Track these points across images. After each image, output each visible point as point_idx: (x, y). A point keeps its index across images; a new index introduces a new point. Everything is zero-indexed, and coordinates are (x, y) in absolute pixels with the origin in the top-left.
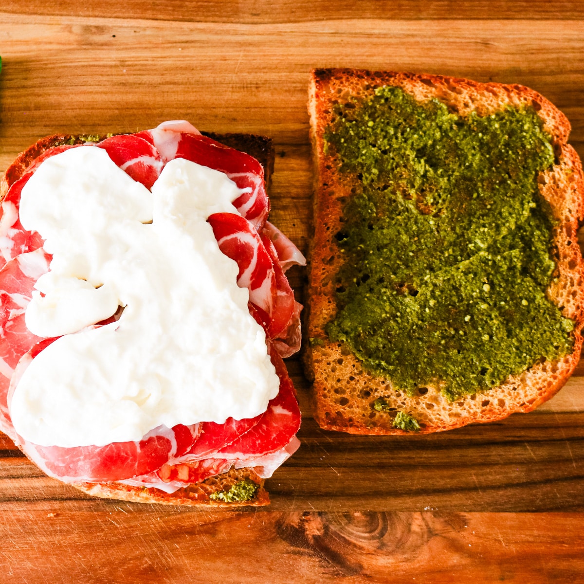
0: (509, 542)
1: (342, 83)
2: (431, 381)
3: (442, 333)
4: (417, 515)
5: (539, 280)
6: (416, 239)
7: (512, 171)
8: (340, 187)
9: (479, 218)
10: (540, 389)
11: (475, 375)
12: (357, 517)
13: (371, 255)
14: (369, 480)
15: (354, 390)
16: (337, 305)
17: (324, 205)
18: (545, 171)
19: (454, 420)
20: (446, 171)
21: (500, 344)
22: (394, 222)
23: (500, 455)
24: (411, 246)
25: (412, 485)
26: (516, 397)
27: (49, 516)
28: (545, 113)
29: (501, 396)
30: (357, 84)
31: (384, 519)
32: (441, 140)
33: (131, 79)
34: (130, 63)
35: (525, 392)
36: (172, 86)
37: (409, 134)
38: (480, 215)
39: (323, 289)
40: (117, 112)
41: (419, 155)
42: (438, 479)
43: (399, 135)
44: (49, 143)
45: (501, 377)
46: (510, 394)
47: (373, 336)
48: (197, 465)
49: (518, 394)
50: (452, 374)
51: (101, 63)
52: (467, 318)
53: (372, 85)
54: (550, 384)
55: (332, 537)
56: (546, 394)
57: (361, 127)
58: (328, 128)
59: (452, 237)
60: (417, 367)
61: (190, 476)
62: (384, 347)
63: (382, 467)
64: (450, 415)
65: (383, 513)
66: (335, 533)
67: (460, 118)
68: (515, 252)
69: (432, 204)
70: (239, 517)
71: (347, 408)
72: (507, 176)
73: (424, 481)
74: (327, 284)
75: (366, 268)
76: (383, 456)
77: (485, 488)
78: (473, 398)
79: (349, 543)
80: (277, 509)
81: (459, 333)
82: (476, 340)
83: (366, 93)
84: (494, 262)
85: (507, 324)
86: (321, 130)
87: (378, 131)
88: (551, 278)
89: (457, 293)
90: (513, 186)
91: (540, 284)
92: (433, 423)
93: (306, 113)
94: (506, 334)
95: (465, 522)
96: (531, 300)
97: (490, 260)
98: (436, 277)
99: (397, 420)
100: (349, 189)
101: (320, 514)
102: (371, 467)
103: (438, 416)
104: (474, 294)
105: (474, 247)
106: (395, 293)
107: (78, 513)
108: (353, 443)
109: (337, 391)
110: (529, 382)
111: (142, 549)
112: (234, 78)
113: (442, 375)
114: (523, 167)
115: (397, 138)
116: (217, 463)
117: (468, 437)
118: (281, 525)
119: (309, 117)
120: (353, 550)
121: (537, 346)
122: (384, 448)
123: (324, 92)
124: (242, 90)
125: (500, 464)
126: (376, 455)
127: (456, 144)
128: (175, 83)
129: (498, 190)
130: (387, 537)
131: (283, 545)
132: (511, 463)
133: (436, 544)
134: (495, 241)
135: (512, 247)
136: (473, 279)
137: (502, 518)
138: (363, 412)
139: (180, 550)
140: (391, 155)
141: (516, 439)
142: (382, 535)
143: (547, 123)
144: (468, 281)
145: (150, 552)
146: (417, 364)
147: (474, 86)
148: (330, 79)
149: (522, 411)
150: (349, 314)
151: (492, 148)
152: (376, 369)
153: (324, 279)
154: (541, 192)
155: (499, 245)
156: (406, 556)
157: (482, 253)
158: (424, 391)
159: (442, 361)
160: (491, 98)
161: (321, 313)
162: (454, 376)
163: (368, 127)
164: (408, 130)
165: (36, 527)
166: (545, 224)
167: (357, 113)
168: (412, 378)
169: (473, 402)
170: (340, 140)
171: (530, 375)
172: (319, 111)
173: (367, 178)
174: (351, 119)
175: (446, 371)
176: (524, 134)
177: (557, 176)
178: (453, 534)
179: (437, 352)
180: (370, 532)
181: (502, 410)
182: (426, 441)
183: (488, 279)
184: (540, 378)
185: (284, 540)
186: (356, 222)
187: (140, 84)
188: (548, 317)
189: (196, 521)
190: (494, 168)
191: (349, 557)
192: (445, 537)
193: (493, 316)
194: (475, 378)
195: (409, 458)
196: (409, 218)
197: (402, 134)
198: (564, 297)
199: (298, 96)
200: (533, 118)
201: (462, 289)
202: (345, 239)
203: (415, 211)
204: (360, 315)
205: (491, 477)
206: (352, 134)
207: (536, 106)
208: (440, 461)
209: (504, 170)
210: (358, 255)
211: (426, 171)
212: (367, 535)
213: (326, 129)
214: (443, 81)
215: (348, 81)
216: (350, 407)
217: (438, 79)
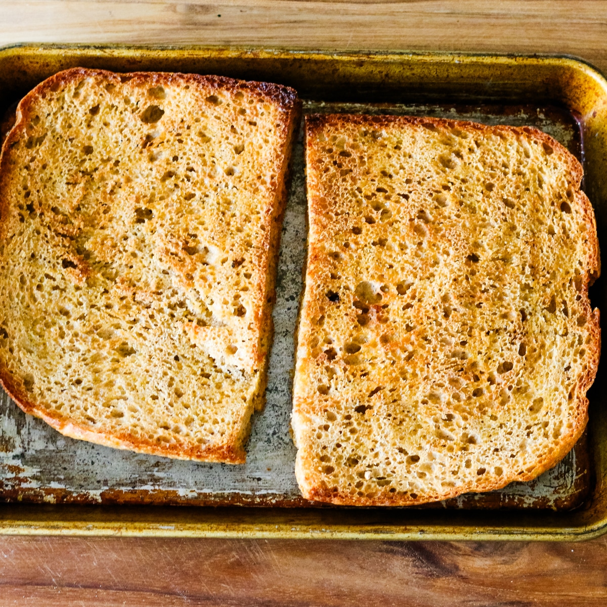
1: (337, 129)
8: (333, 242)
10: (541, 456)
15: (340, 457)
18: (555, 220)
19: (447, 489)
26: (514, 465)
28: (556, 157)
29: (498, 464)
30: (353, 130)
35: (524, 459)
39: (311, 350)
46: (507, 462)
49: (517, 461)
53: (371, 132)
54: (551, 450)
56: (546, 461)
58: (321, 179)
64: (443, 484)
67: (465, 164)
71: (332, 477)
74: (316, 345)
78: (468, 466)
83: (363, 140)
86: (313, 181)
92: (425, 493)
100: (341, 244)
103: (430, 485)
109: (322, 459)
110: (528, 449)
123: (319, 141)
138: (350, 481)
143: (559, 168)
147: (479, 129)
148: (323, 125)
149: (520, 479)
153: (312, 341)
154: (550, 243)
158: (415, 459)
160: (499, 142)
161: (309, 376)
169: (467, 471)
171: (529, 440)
172: (313, 160)
174: (346, 168)
177: (567, 226)
181: (498, 479)
184: (540, 445)
198: (570, 356)
207: (547, 149)
213: (318, 180)
214: (447, 125)
215: (345, 127)
216: (336, 476)
217: (441, 122)
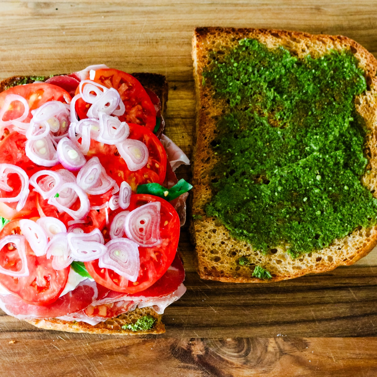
0: (338, 359)
1: (215, 37)
2: (279, 244)
3: (287, 210)
4: (272, 340)
5: (356, 172)
6: (268, 144)
7: (336, 95)
8: (214, 109)
9: (313, 129)
10: (358, 249)
11: (311, 240)
12: (229, 342)
13: (236, 156)
14: (237, 315)
15: (224, 251)
16: (212, 192)
17: (203, 121)
18: (360, 95)
19: (296, 271)
20: (289, 96)
21: (328, 217)
22: (252, 133)
23: (331, 297)
24: (265, 149)
25: (268, 319)
26: (341, 254)
27: (10, 343)
28: (359, 55)
29: (330, 254)
30: (226, 37)
31: (248, 343)
32: (286, 75)
33: (69, 38)
34: (68, 27)
35: (347, 251)
36: (97, 42)
37: (263, 71)
38: (314, 126)
39: (202, 180)
40: (59, 61)
41: (270, 86)
42: (287, 315)
43: (256, 72)
44: (9, 82)
45: (330, 240)
46: (336, 252)
47: (237, 212)
48: (113, 305)
49: (342, 252)
50: (295, 239)
51: (48, 28)
52: (305, 199)
53: (237, 38)
54: (365, 245)
55: (211, 356)
56: (362, 252)
57: (229, 67)
58: (205, 68)
59: (293, 143)
60: (269, 234)
61: (108, 313)
62: (245, 220)
63: (246, 306)
64: (293, 268)
65: (248, 339)
66: (213, 353)
67: (300, 59)
68: (339, 153)
69: (280, 120)
70: (144, 342)
71: (220, 264)
72: (333, 99)
73: (277, 316)
74: (205, 177)
75: (233, 166)
76: (247, 299)
77: (320, 320)
78: (310, 255)
79: (223, 360)
80: (171, 336)
81: (299, 210)
82: (311, 214)
83: (232, 44)
84: (324, 160)
85: (334, 203)
86: (200, 70)
87: (241, 69)
88: (365, 170)
89: (297, 181)
90: (337, 106)
91: (357, 175)
92: (281, 274)
93: (191, 59)
94: (333, 210)
95: (306, 344)
96: (351, 186)
97: (321, 158)
98: (282, 170)
99: (255, 272)
100: (220, 110)
101: (202, 340)
102: (238, 306)
103: (285, 269)
104: (310, 182)
105: (310, 149)
106: (253, 182)
107: (31, 341)
108: (225, 289)
109: (212, 252)
110: (349, 244)
111: (75, 366)
112: (140, 36)
113: (287, 239)
114: (344, 93)
115: (254, 74)
116: (127, 304)
117: (308, 284)
118: (175, 348)
119: (193, 61)
120: (227, 365)
121: (355, 218)
122: (248, 292)
123: (203, 44)
124: (147, 44)
125: (331, 303)
126: (242, 297)
127: (296, 77)
128: (99, 41)
129: (326, 109)
130: (250, 355)
131: (176, 362)
132: (339, 302)
133: (285, 360)
134: (325, 145)
135: (337, 149)
136: (309, 171)
137: (333, 341)
138: (231, 266)
139: (102, 366)
140: (250, 86)
141: (342, 285)
142: (247, 354)
143: (361, 62)
144: (306, 173)
145: (82, 367)
146: (270, 232)
147: (308, 37)
148: (206, 34)
149: (345, 264)
150: (221, 198)
151: (322, 80)
152: (240, 236)
153: (203, 174)
154: (357, 110)
155: (327, 148)
156: (264, 369)
157: (315, 153)
158: (275, 251)
159: (287, 229)
160: (321, 46)
161: (201, 197)
162: (296, 240)
163: (234, 67)
164: (262, 68)
166: (360, 132)
167: (226, 57)
168: (266, 242)
169: (309, 259)
170: (213, 76)
171: (350, 238)
172: (199, 57)
173: (233, 103)
174: (222, 61)
175: (290, 237)
176: (345, 70)
177: (369, 99)
178: (298, 353)
179: (283, 223)
180: (238, 352)
181: (330, 264)
182: (278, 287)
183: (319, 171)
184: (357, 241)
185: (177, 358)
186: (226, 133)
187: (74, 42)
188: (363, 198)
189: (114, 345)
190: (323, 94)
191: (223, 370)
192: (291, 356)
193: (324, 198)
194: (311, 242)
195: (266, 299)
196: (263, 130)
197: (258, 71)
198: (374, 183)
199: (186, 48)
200: (351, 59)
201: (301, 179)
202: (218, 145)
203: (267, 125)
204: (229, 198)
205: (324, 313)
206: (223, 72)
207: (353, 50)
208: (288, 301)
209: (330, 95)
210: (227, 157)
211: (275, 97)
212: (236, 354)
213: (204, 69)
214: (287, 34)
215: (220, 35)
216: (222, 263)
217: (283, 33)
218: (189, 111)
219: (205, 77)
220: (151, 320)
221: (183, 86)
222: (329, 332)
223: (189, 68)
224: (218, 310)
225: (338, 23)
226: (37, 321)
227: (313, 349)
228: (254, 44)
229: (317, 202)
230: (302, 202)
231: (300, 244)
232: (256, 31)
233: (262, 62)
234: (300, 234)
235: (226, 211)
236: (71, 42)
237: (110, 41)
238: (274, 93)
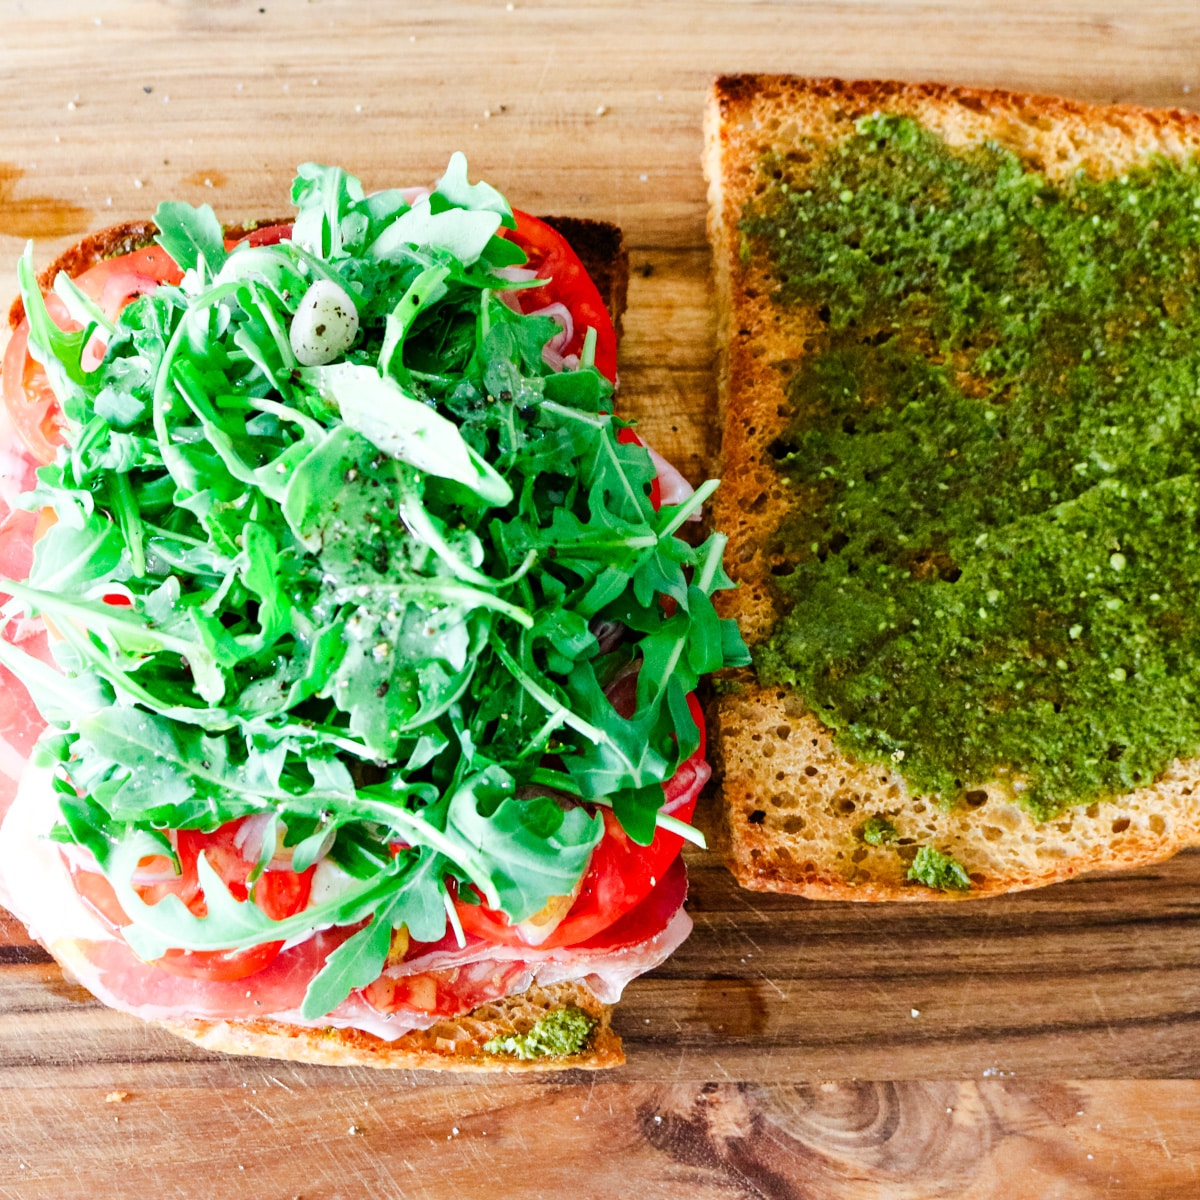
0: (1180, 1149)
1: (779, 106)
2: (994, 776)
3: (1018, 666)
4: (966, 1088)
6: (954, 452)
7: (1170, 299)
8: (779, 338)
9: (1096, 406)
11: (1095, 761)
12: (829, 1094)
13: (850, 490)
14: (854, 1007)
15: (817, 797)
16: (774, 605)
17: (741, 379)
19: (1050, 864)
20: (1021, 300)
21: (1150, 689)
22: (902, 415)
23: (1156, 948)
24: (943, 467)
25: (955, 1019)
26: (1191, 809)
27: (109, 1099)
29: (1156, 808)
30: (814, 108)
31: (891, 1097)
32: (1007, 230)
33: (302, 105)
34: (298, 70)
36: (393, 121)
37: (933, 218)
38: (1100, 398)
39: (742, 566)
41: (958, 265)
42: (1015, 1006)
43: (911, 220)
44: (109, 242)
46: (1176, 804)
47: (858, 672)
48: (455, 975)
49: (1195, 802)
50: (1043, 758)
52: (1076, 631)
53: (849, 112)
55: (770, 1141)
57: (824, 204)
58: (748, 209)
59: (1034, 451)
60: (961, 744)
61: (439, 1001)
62: (883, 699)
63: (882, 977)
64: (1039, 853)
65: (889, 1084)
66: (778, 1131)
67: (1051, 182)
68: (1180, 482)
69: (990, 374)
70: (553, 1096)
71: (801, 840)
72: (1158, 311)
73: (983, 1009)
74: (749, 558)
75: (841, 520)
76: (887, 953)
77: (1122, 1024)
78: (1092, 813)
79: (810, 1154)
80: (642, 1077)
81: (1055, 666)
82: (1096, 681)
83: (835, 129)
84: (1134, 504)
85: (1166, 645)
86: (732, 211)
87: (864, 211)
89: (1050, 574)
90: (1172, 333)
92: (1001, 871)
93: (700, 178)
94: (1163, 667)
95: (1078, 1103)
97: (1124, 500)
98: (1002, 537)
99: (918, 865)
100: (797, 343)
101: (742, 1087)
102: (857, 977)
103: (1012, 856)
104: (1091, 576)
105: (1088, 470)
106: (907, 574)
107: (178, 1092)
108: (815, 922)
109: (777, 801)
111: (327, 1175)
112: (534, 103)
113: (1021, 760)
114: (1195, 291)
115: (906, 228)
116: (503, 970)
117: (1081, 907)
118: (653, 1115)
119: (707, 185)
120: (821, 1171)
122: (889, 934)
123: (740, 127)
124: (554, 128)
125: (1155, 968)
126: (869, 950)
127: (1041, 240)
128: (401, 115)
129: (1138, 342)
130: (897, 1138)
131: (657, 1162)
132: (1181, 966)
133: (1011, 1153)
134: (1135, 458)
135: (1174, 470)
136: (1086, 542)
137: (1162, 1092)
138: (839, 848)
139: (415, 1174)
140: (894, 265)
141: (1191, 910)
142: (886, 1134)
144: (1075, 547)
145: (347, 1180)
146: (961, 736)
147: (1076, 111)
148: (751, 97)
150: (802, 625)
151: (1122, 250)
152: (865, 749)
153: (743, 547)
155: (1143, 466)
156: (942, 1183)
157: (1106, 484)
158: (978, 799)
159: (1018, 728)
160: (1118, 140)
161: (739, 622)
162: (1048, 763)
163: (840, 202)
164: (932, 209)
165: (78, 1126)
167: (814, 172)
168: (949, 768)
169: (1091, 823)
170: (776, 232)
172: (728, 170)
173: (839, 318)
174: (801, 185)
175: (1028, 752)
176: (1196, 218)
178: (1050, 1131)
179: (1006, 709)
180: (859, 1128)
181: (1158, 841)
182: (985, 916)
183: (1120, 542)
185: (659, 1148)
186: (817, 417)
187: (320, 116)
189: (455, 1108)
190: (1128, 294)
191: (810, 1187)
192: (1030, 1139)
193: (1134, 627)
194: (1096, 768)
195: (946, 956)
196: (937, 406)
197: (919, 219)
199: (681, 142)
201: (1062, 566)
202: (791, 455)
203: (951, 391)
204: (829, 624)
205: (1135, 999)
206: (805, 219)
208: (1016, 962)
209: (1151, 296)
210: (821, 492)
211: (975, 301)
212: (852, 1135)
213: (744, 208)
214: (1010, 100)
215: (795, 102)
216: (809, 837)
217: (997, 97)
218: (692, 344)
219: (749, 237)
220: (580, 1022)
221: (672, 265)
222: (1150, 1063)
223: (691, 208)
224: (794, 991)
225: (1165, 71)
226: (204, 1026)
227: (1100, 1118)
228: (905, 132)
229: (1112, 641)
230: (1065, 639)
231: (1060, 777)
232: (910, 90)
233: (930, 190)
234: (1060, 745)
235: (821, 667)
236: (309, 116)
237: (436, 115)
238: (972, 290)
